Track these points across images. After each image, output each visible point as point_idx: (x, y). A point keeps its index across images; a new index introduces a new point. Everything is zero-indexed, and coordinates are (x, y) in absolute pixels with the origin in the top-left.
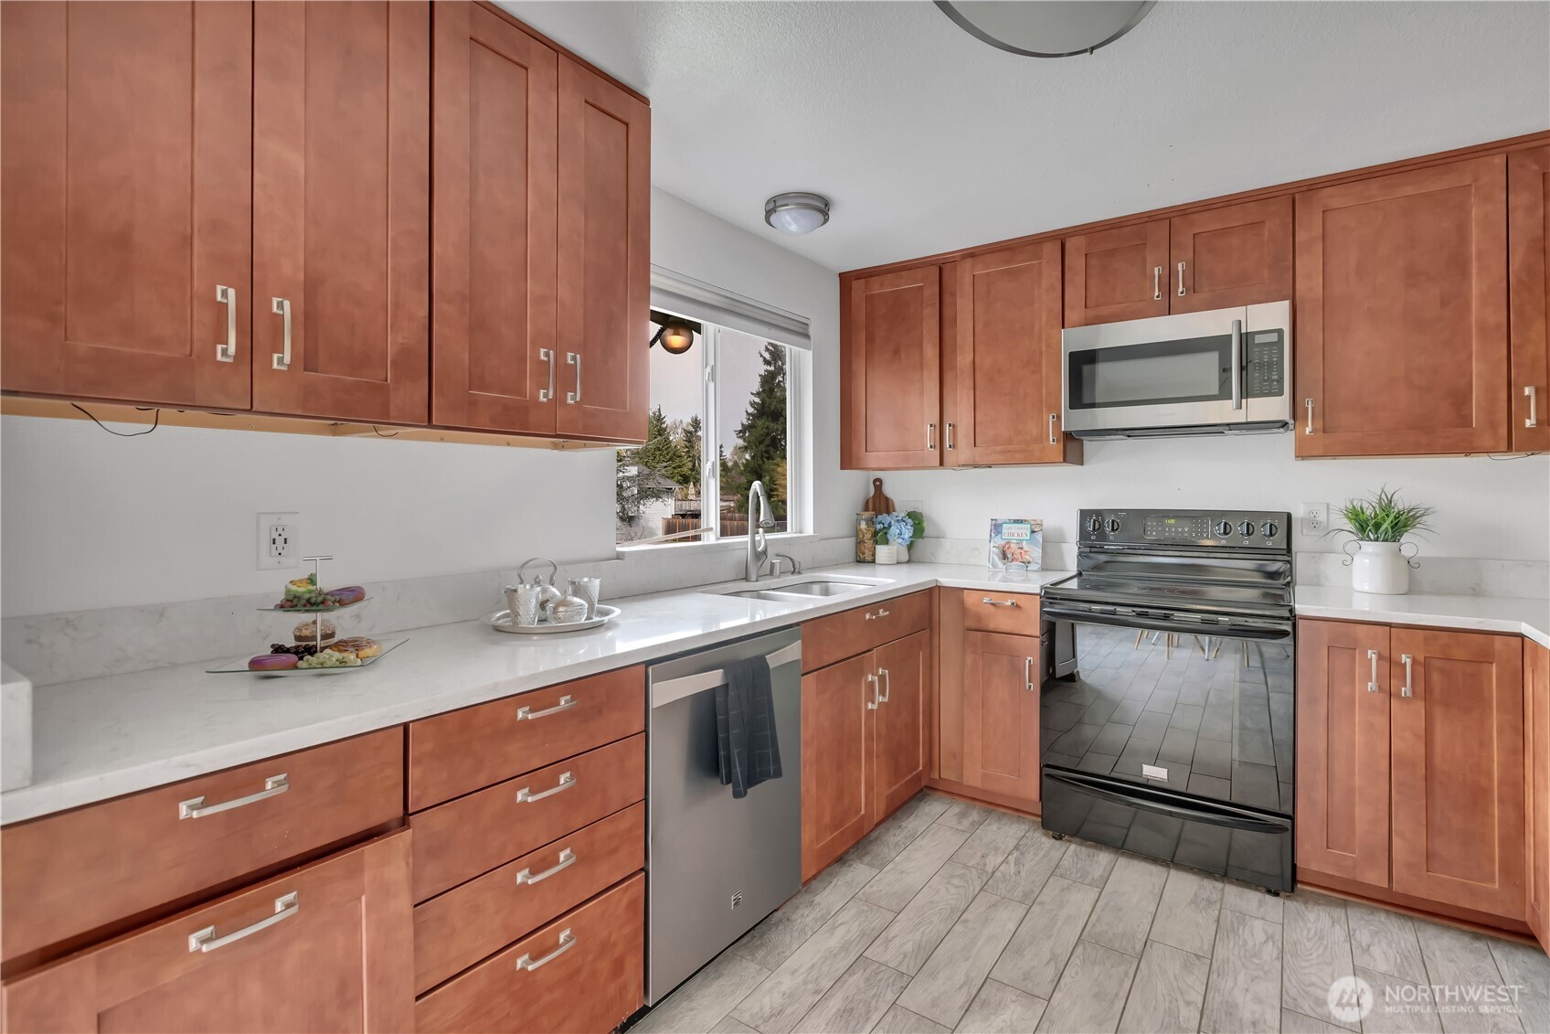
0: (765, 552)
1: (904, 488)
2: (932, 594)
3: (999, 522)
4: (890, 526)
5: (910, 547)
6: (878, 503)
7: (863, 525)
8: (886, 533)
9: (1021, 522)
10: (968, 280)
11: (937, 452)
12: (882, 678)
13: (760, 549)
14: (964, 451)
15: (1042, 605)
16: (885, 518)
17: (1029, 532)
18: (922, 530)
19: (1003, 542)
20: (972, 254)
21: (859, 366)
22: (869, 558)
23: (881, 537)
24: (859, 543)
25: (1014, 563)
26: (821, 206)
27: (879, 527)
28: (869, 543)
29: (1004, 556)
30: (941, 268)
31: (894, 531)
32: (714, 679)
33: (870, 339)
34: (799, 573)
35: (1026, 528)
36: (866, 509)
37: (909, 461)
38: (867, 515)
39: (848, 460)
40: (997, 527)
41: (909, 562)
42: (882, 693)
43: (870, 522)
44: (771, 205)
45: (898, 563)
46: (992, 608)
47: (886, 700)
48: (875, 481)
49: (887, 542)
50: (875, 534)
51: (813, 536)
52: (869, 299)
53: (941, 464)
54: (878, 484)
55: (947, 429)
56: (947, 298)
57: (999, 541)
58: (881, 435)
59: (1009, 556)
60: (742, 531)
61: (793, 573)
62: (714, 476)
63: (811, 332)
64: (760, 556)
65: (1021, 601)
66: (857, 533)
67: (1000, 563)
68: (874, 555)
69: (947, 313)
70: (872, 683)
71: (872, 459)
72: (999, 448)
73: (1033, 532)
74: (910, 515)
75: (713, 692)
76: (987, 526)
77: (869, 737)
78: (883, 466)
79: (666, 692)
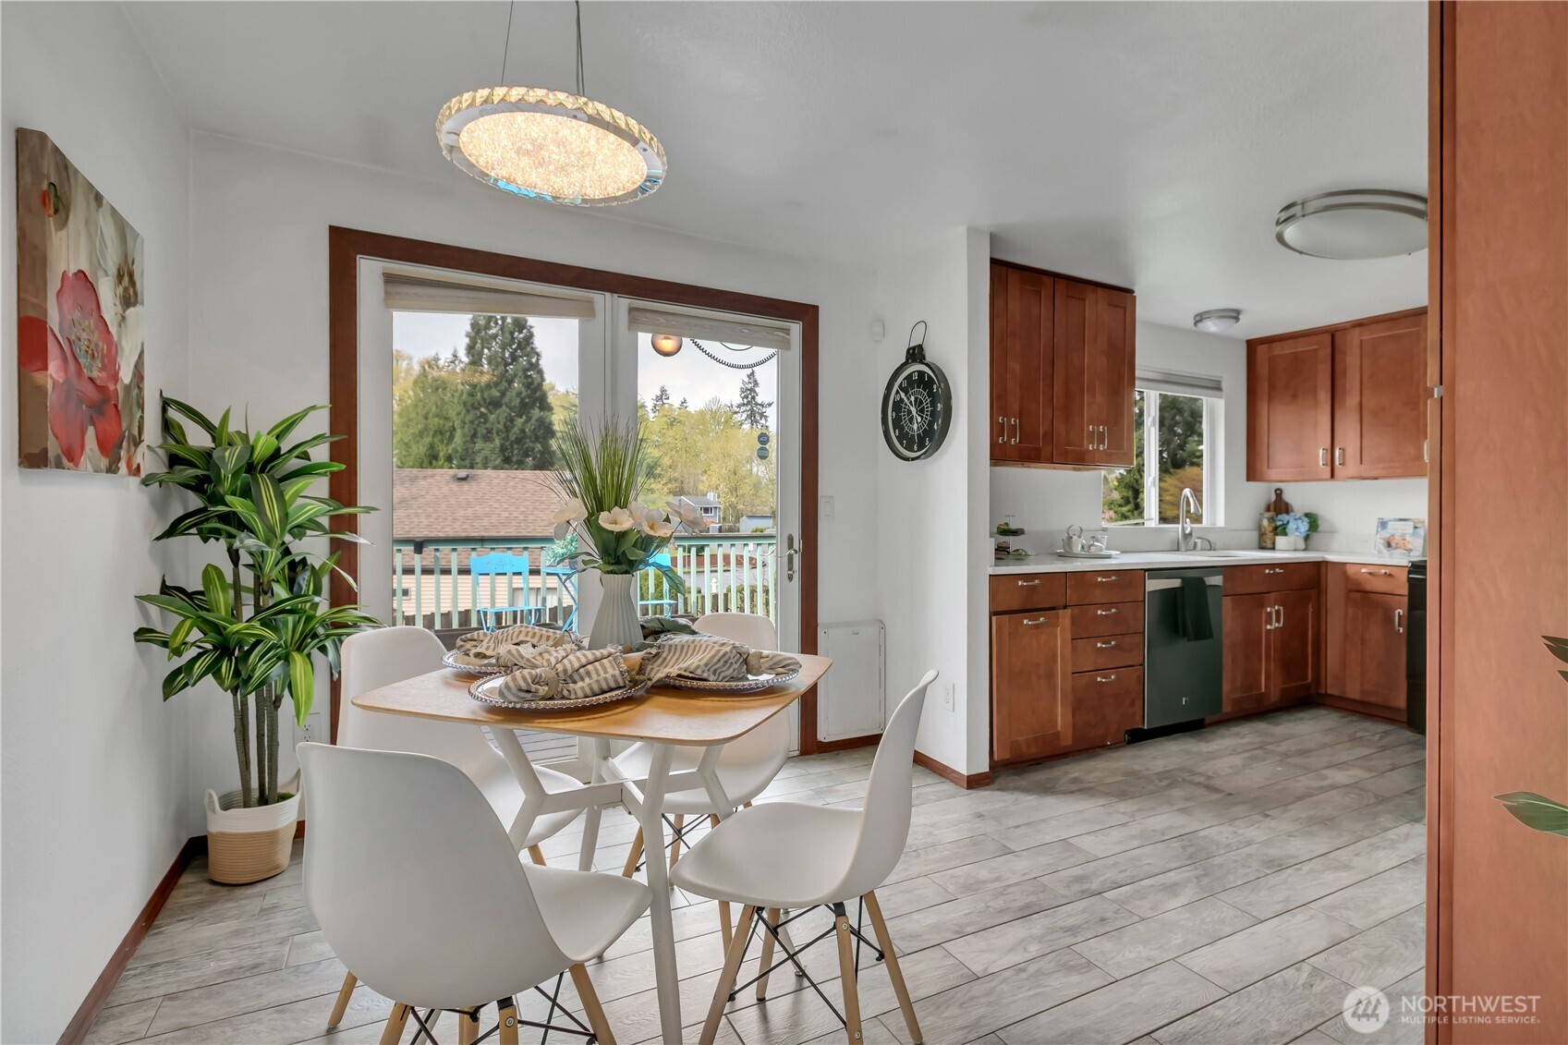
0: (1190, 534)
1: (1301, 496)
2: (1319, 566)
3: (1385, 520)
4: (1288, 522)
5: (1307, 538)
6: (1279, 506)
7: (1265, 523)
8: (1285, 528)
9: (1405, 520)
10: (1356, 342)
11: (1329, 469)
12: (1278, 612)
13: (1187, 532)
14: (1352, 466)
15: (1410, 573)
16: (1284, 517)
17: (1412, 528)
18: (1317, 526)
19: (1388, 535)
20: (1360, 324)
21: (1263, 407)
22: (1269, 545)
23: (1281, 530)
24: (1262, 535)
25: (1398, 551)
26: (1235, 315)
27: (1279, 523)
28: (1270, 535)
29: (1389, 545)
30: (1333, 336)
31: (1292, 526)
32: (1176, 583)
33: (1272, 387)
34: (1214, 550)
35: (1410, 525)
36: (1268, 509)
37: (1306, 475)
38: (1268, 515)
39: (1252, 474)
40: (1383, 524)
41: (1305, 550)
42: (1278, 621)
43: (1271, 520)
44: (1198, 318)
45: (1295, 550)
46: (1369, 576)
47: (1281, 625)
48: (1276, 490)
49: (1286, 534)
50: (1276, 528)
51: (1223, 528)
52: (1272, 359)
53: (1332, 476)
54: (1279, 493)
55: (1337, 452)
56: (1338, 356)
57: (1385, 534)
58: (1281, 458)
59: (1393, 545)
60: (1175, 520)
61: (1210, 550)
62: (1155, 485)
63: (1224, 386)
64: (1187, 536)
65: (1394, 571)
66: (1260, 527)
67: (1384, 550)
68: (1274, 543)
69: (1338, 367)
70: (1270, 613)
71: (1273, 473)
72: (1381, 465)
73: (1415, 527)
74: (1307, 515)
75: (1174, 590)
76: (1375, 523)
77: (1268, 645)
78: (1283, 479)
79: (1153, 585)
